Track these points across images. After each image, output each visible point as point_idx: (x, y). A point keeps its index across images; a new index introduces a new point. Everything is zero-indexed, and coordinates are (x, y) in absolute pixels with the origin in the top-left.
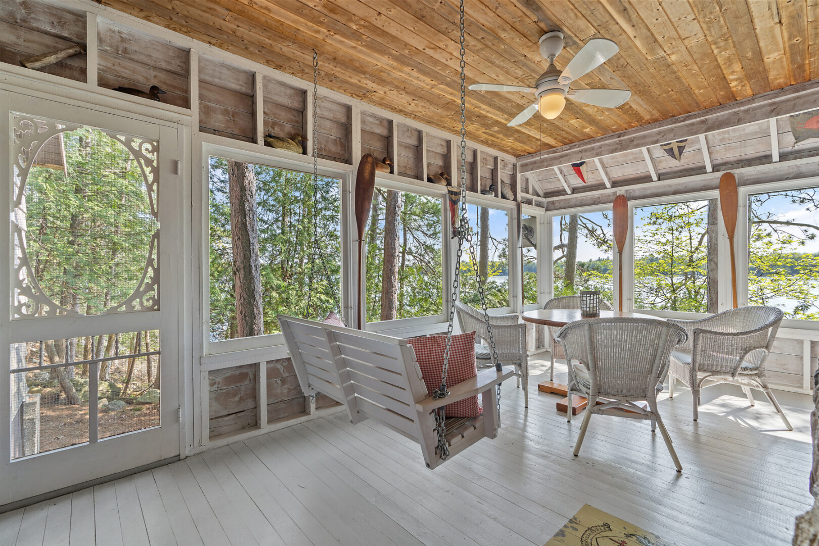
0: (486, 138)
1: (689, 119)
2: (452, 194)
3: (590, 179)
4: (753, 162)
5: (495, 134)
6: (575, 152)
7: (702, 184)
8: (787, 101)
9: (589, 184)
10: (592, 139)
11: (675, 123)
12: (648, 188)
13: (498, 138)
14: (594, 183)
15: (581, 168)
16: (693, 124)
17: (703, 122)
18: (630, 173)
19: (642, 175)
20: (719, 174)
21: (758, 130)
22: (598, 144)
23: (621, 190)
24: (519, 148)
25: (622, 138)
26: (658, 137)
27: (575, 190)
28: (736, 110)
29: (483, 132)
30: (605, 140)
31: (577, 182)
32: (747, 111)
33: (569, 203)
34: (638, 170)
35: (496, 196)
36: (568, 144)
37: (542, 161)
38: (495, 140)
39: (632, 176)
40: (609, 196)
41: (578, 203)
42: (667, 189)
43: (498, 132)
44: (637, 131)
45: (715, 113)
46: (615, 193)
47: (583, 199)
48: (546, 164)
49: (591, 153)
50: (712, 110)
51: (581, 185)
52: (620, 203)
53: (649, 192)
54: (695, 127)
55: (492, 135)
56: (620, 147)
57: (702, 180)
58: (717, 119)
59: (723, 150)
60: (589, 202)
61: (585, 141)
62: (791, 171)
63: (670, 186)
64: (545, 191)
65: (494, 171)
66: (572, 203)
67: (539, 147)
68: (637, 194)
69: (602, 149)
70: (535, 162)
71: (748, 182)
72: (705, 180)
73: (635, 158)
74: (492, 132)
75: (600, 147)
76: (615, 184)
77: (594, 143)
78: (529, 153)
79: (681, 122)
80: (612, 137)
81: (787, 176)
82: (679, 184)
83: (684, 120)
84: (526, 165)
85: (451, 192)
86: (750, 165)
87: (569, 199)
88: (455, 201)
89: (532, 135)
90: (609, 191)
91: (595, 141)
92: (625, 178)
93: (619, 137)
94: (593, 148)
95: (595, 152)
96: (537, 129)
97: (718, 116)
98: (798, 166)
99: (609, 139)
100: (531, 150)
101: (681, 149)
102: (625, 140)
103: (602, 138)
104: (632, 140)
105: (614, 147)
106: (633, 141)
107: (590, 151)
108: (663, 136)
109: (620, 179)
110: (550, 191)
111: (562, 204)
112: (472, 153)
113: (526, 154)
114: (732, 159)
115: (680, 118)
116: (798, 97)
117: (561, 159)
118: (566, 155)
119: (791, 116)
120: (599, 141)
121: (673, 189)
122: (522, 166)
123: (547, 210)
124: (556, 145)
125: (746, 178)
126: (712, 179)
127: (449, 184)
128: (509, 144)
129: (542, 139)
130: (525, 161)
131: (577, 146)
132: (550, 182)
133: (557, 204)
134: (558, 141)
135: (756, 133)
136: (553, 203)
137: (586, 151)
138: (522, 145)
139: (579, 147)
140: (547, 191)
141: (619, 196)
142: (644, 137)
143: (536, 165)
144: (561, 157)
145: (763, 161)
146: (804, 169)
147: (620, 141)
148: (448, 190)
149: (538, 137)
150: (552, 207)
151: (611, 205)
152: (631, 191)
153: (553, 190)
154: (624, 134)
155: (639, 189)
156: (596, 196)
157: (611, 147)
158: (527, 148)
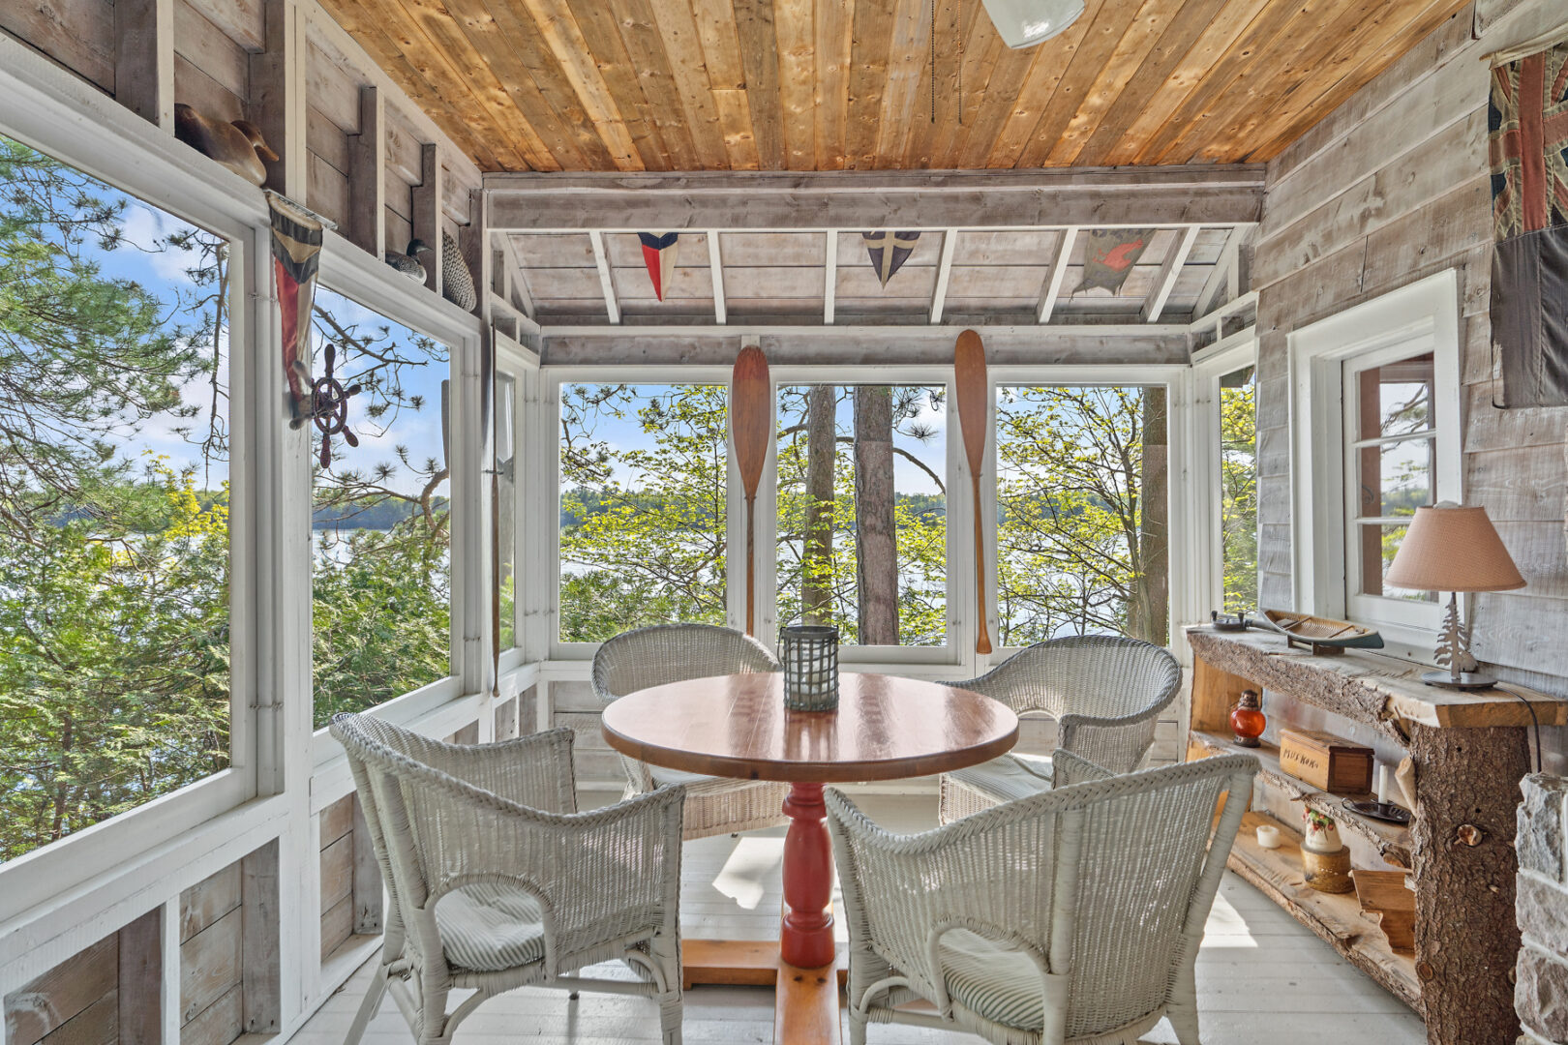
0: (423, 51)
1: (954, 184)
2: (286, 233)
3: (678, 289)
4: (1004, 316)
5: (466, 43)
6: (672, 200)
7: (919, 348)
8: (1117, 195)
9: (667, 303)
10: (723, 173)
11: (924, 183)
12: (813, 339)
13: (467, 68)
14: (682, 303)
15: (662, 252)
16: (955, 198)
17: (977, 199)
18: (774, 293)
19: (800, 303)
20: (953, 331)
21: (1035, 248)
22: (738, 191)
23: (751, 335)
24: (514, 137)
25: (802, 191)
26: (885, 211)
27: (628, 315)
28: (1036, 188)
29: (429, 20)
30: (759, 185)
31: (641, 292)
32: (1054, 197)
33: (610, 349)
34: (794, 288)
35: (430, 284)
36: (660, 169)
37: (570, 203)
38: (453, 72)
39: (775, 303)
40: (720, 344)
41: (637, 352)
42: (851, 349)
43: (480, 42)
44: (840, 182)
45: (1002, 184)
46: (735, 341)
47: (649, 345)
48: (581, 215)
49: (717, 212)
50: (997, 175)
51: (646, 303)
52: (752, 365)
53: (812, 350)
54: (960, 206)
55: (452, 48)
56: (794, 214)
57: (918, 339)
58: (1002, 199)
59: (967, 278)
60: (666, 353)
61: (705, 174)
62: (1063, 346)
63: (857, 342)
64: (538, 303)
65: (418, 192)
66: (621, 349)
67: (574, 154)
68: (786, 349)
69: (748, 208)
70: (544, 203)
71: (998, 357)
72: (924, 339)
73: (797, 256)
74: (456, 32)
75: (744, 202)
76: (735, 316)
77: (731, 185)
78: (531, 169)
79: (938, 184)
80: (776, 180)
81: (1057, 356)
82: (877, 341)
83: (943, 184)
84: (514, 204)
85: (282, 224)
86: (998, 322)
87: (612, 339)
88: (297, 266)
89: (584, 98)
90: (721, 332)
91: (732, 182)
92: (761, 303)
93: (796, 186)
94: (723, 201)
95: (728, 212)
96: (615, 81)
97: (1003, 193)
98: (1073, 339)
99: (770, 185)
100: (545, 157)
101: (900, 256)
102: (807, 198)
103: (752, 178)
104: (824, 203)
105: (781, 210)
106: (826, 205)
107: (716, 207)
108: (896, 211)
109: (748, 304)
110: (556, 304)
111: (590, 351)
112: (354, 95)
113: (519, 165)
114: (974, 303)
115: (935, 175)
116: (1132, 194)
117: (630, 211)
118: (646, 203)
119: (1094, 232)
120: (745, 182)
121: (863, 350)
122: (500, 204)
123: (544, 362)
124: (625, 162)
125: (995, 348)
126: (938, 339)
127: (274, 182)
128: (493, 107)
129: (602, 128)
130: (511, 192)
131: (683, 182)
132: (562, 279)
133: (575, 349)
134: (638, 150)
135: (1030, 253)
136: (563, 342)
137: (704, 202)
138: (527, 127)
139: (687, 186)
140: (546, 304)
141: (748, 349)
142: (853, 202)
143: (547, 212)
144: (632, 203)
145: (1020, 317)
146: (1082, 347)
147: (795, 197)
148: (273, 212)
149: (593, 113)
150: (560, 355)
151: (728, 371)
152: (773, 341)
153: (565, 303)
154: (809, 182)
155: (791, 339)
156: (687, 341)
157: (773, 210)
158: (537, 144)
